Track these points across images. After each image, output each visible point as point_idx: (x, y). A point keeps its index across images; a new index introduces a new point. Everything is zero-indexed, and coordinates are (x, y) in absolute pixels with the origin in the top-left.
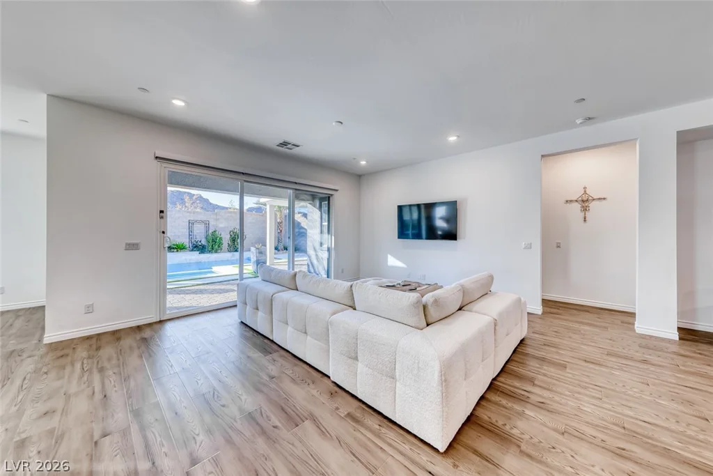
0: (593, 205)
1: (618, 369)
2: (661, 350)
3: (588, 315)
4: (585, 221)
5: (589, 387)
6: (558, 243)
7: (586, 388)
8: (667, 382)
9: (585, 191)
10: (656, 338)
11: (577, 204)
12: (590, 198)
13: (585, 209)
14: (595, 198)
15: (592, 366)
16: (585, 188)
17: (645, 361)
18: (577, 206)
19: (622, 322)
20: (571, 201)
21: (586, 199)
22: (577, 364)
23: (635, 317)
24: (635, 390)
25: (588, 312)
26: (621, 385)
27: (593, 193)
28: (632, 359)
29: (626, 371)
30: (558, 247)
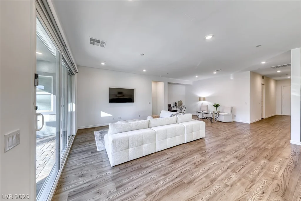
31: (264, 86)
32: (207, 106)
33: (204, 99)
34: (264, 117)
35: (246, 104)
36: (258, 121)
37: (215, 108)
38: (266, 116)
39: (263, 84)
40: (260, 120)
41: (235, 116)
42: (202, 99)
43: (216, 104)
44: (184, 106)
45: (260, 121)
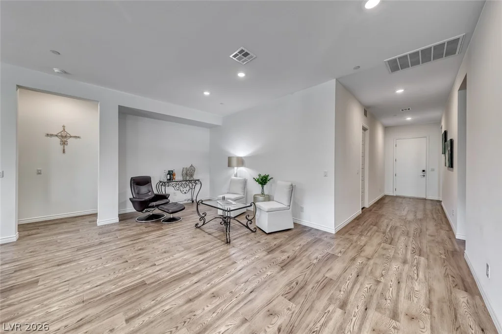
0: (70, 141)
1: (84, 258)
2: (111, 232)
3: (65, 226)
4: (64, 152)
5: (58, 287)
6: (38, 170)
7: (56, 290)
8: (112, 250)
9: (64, 129)
10: (108, 225)
11: (57, 138)
12: (68, 135)
13: (64, 143)
14: (72, 135)
15: (63, 267)
16: (64, 126)
17: (101, 243)
18: (57, 140)
19: (90, 222)
20: (52, 135)
21: (64, 135)
22: (50, 273)
23: (97, 216)
24: (93, 267)
25: (66, 222)
26: (84, 269)
27: (70, 131)
28: (93, 246)
29: (89, 256)
30: (40, 173)
31: (367, 132)
32: (245, 182)
33: (241, 162)
34: (367, 206)
35: (325, 176)
36: (355, 219)
37: (260, 185)
38: (369, 201)
39: (364, 129)
40: (359, 214)
41: (302, 209)
42: (234, 162)
43: (263, 175)
44: (196, 180)
45: (358, 218)
